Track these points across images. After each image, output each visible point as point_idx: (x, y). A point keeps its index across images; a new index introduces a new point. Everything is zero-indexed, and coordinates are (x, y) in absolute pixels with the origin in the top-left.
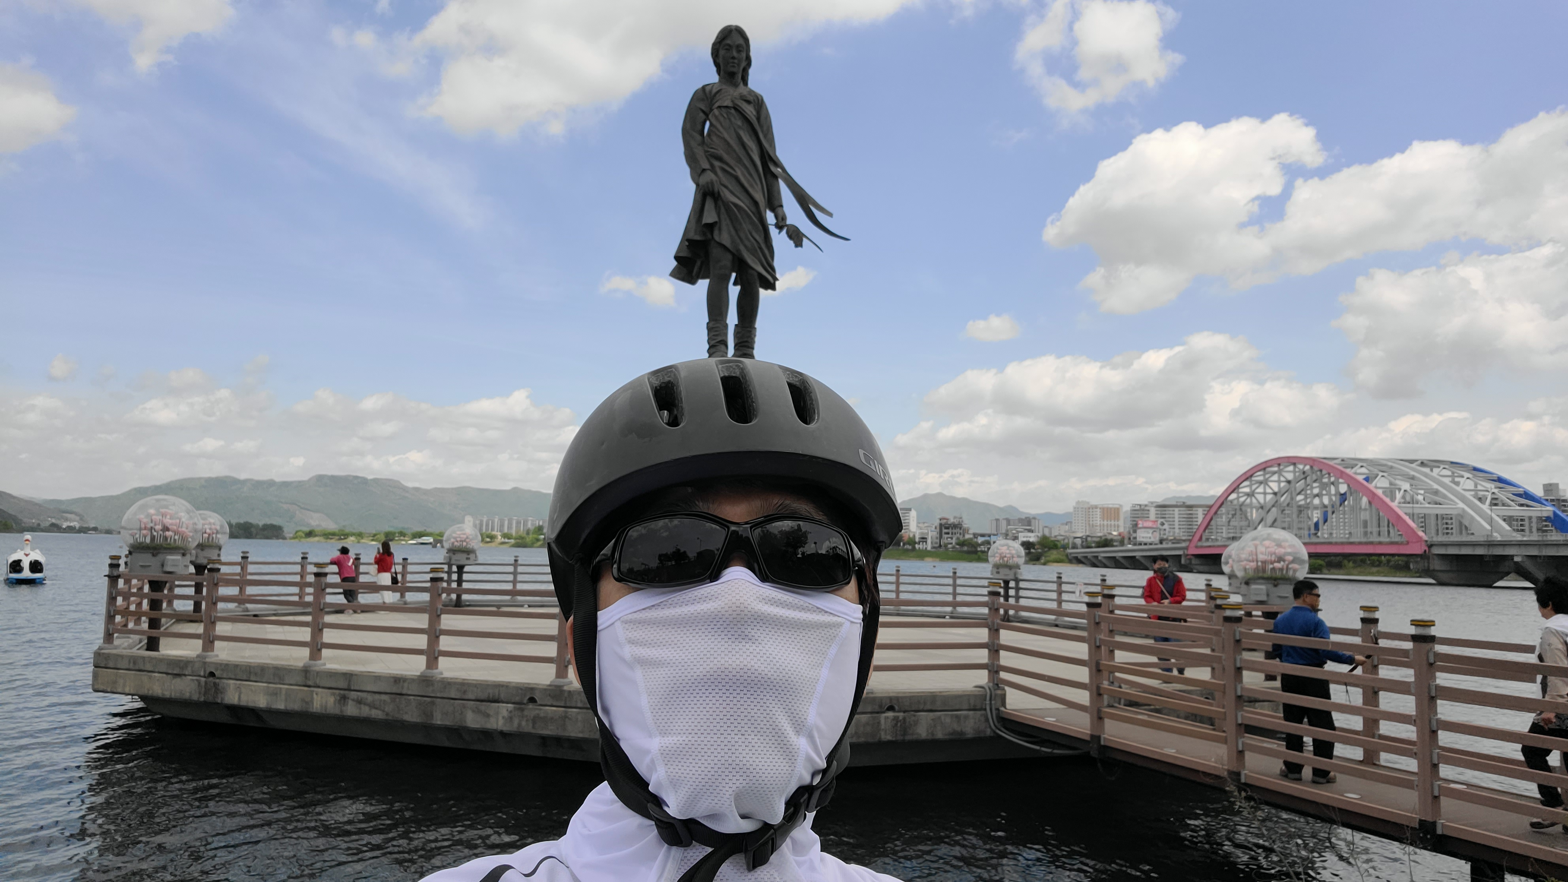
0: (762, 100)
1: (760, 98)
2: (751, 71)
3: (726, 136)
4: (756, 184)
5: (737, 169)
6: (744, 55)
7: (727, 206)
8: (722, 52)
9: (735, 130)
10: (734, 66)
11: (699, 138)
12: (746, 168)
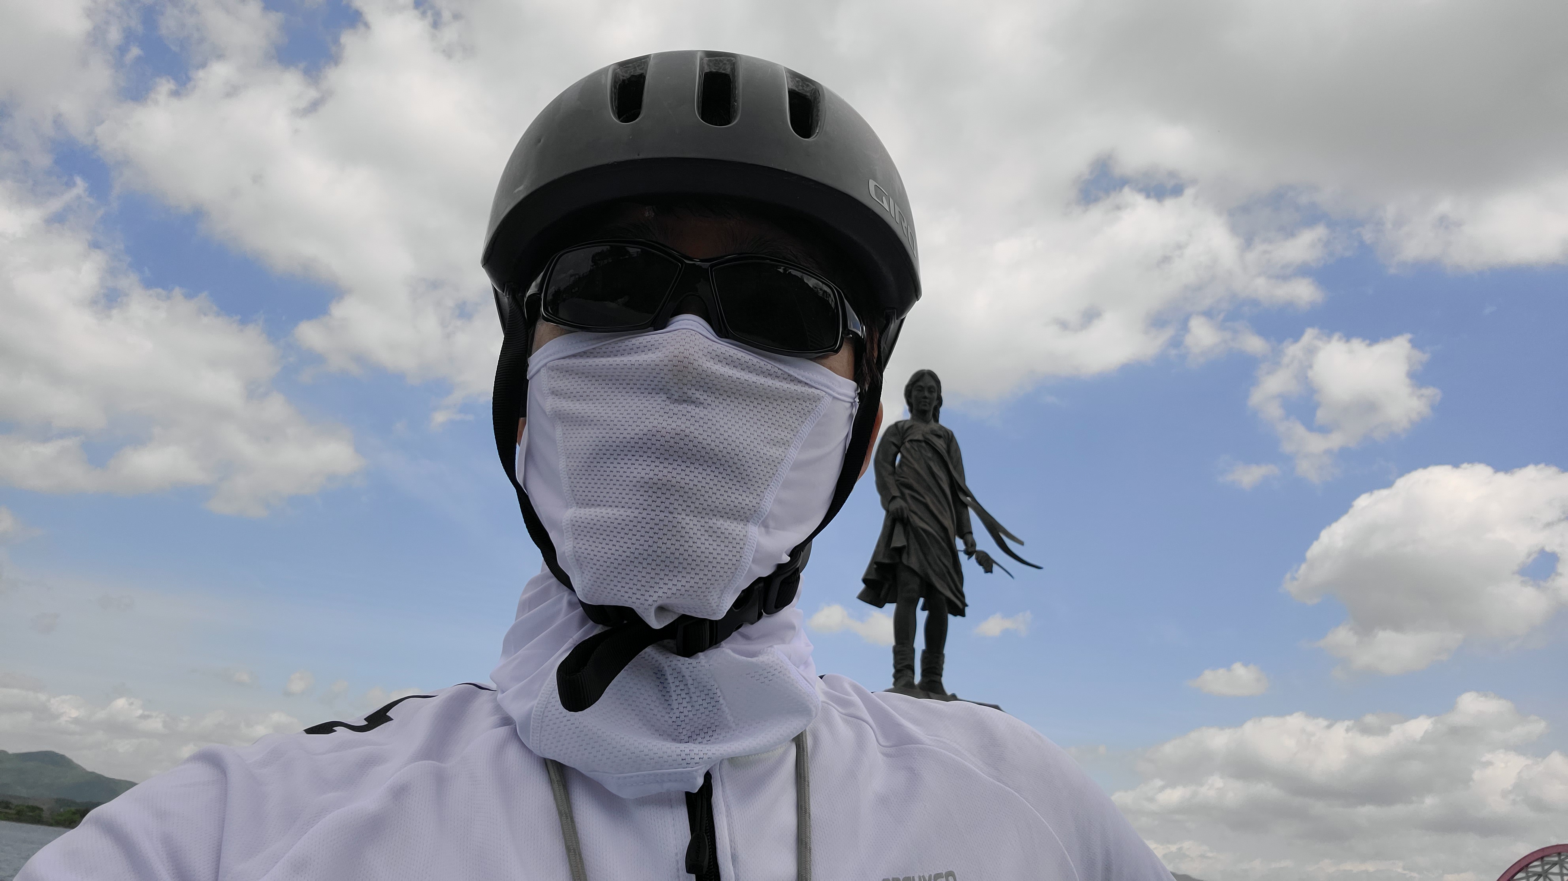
0: (952, 435)
4: (946, 511)
12: (936, 496)
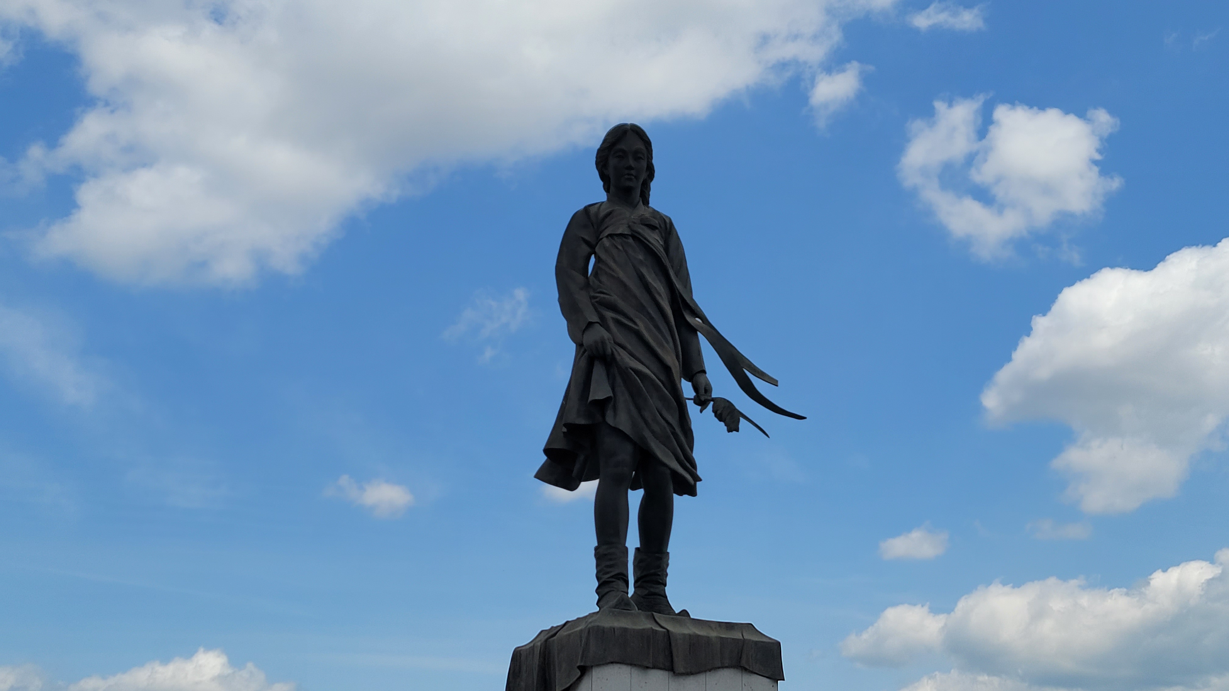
0: (671, 224)
1: (668, 221)
2: (653, 185)
3: (621, 275)
4: (668, 342)
5: (637, 321)
6: (644, 164)
7: (625, 373)
8: (613, 162)
9: (634, 267)
10: (630, 180)
11: (580, 279)
12: (651, 319)
